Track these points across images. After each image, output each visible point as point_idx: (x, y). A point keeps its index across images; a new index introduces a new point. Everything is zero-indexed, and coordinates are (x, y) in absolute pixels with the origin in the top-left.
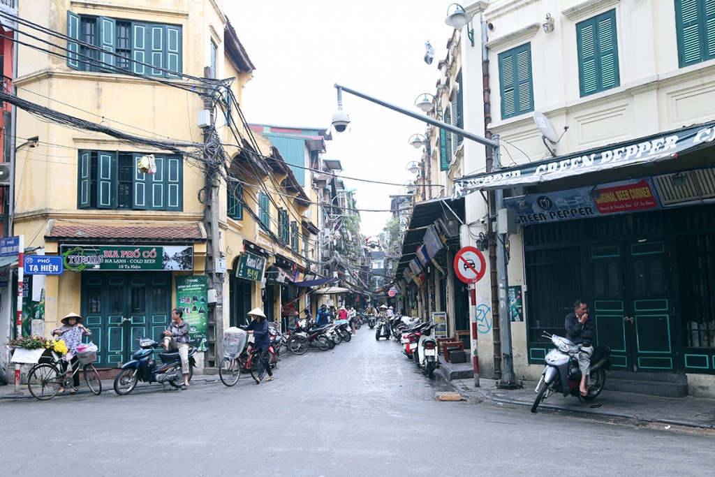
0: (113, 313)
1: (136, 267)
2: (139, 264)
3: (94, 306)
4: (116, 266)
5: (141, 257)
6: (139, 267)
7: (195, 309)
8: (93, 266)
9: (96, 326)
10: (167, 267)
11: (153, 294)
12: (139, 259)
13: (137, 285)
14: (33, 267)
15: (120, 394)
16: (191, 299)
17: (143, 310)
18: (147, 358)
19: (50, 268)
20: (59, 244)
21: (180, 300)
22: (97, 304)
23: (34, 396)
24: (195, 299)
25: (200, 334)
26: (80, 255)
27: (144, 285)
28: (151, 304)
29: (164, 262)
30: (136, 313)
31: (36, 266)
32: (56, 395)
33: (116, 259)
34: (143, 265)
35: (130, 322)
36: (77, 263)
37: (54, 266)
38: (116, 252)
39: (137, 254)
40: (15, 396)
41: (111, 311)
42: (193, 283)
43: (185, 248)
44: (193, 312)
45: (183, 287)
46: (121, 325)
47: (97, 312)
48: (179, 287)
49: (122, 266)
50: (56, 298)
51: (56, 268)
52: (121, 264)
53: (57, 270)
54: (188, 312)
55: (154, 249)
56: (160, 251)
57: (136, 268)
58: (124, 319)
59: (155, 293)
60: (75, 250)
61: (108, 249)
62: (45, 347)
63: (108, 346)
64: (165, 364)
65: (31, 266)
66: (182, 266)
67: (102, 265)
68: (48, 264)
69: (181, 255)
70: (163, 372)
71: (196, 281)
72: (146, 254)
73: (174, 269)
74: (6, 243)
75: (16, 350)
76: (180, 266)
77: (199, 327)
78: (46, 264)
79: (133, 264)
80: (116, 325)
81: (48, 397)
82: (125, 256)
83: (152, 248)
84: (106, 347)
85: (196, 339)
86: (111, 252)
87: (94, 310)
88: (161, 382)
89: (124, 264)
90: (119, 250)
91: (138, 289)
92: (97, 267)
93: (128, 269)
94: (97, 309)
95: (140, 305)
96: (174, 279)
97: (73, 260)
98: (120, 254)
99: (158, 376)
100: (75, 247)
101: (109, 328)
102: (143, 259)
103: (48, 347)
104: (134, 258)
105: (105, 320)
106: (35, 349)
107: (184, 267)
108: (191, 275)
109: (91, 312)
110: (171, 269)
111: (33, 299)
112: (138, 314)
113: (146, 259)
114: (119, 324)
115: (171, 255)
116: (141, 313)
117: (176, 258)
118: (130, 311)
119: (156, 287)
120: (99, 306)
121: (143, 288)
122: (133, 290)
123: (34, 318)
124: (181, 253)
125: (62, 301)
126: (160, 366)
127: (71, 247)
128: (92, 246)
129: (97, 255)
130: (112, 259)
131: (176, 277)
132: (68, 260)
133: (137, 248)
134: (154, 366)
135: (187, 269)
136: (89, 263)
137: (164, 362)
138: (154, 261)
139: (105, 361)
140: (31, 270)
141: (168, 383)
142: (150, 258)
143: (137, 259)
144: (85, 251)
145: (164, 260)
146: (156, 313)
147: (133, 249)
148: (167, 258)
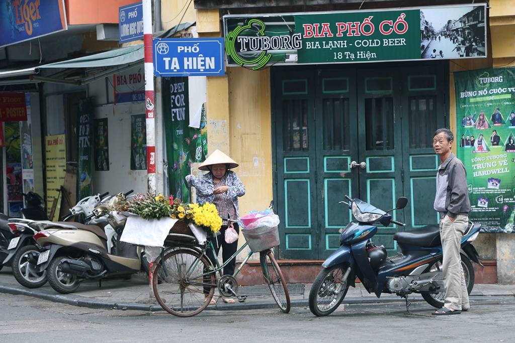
0: (332, 151)
1: (368, 55)
2: (372, 50)
3: (296, 138)
4: (330, 53)
5: (377, 35)
6: (374, 55)
7: (496, 141)
8: (285, 56)
9: (301, 176)
10: (430, 52)
11: (410, 112)
12: (372, 37)
13: (377, 93)
14: (170, 62)
15: (317, 314)
16: (488, 120)
17: (390, 145)
18: (365, 243)
19: (200, 63)
20: (221, 16)
21: (463, 123)
22: (301, 132)
23: (164, 308)
24: (496, 119)
25: (508, 195)
26: (260, 35)
27: (390, 92)
28: (406, 133)
29: (425, 43)
30: (375, 151)
31: (175, 60)
32: (206, 308)
33: (327, 40)
34: (380, 51)
35: (365, 169)
36: (255, 52)
37: (208, 59)
38: (326, 26)
39: (367, 28)
40: (147, 306)
41: (328, 147)
42: (491, 85)
43: (467, 8)
44: (492, 147)
45: (471, 94)
46: (347, 175)
47: (301, 148)
48: (462, 95)
49: (340, 55)
50: (227, 121)
51: (211, 63)
52: (338, 50)
53: (213, 67)
54: (481, 148)
55: (403, 16)
56: (414, 18)
57: (369, 57)
58: (352, 163)
59: (414, 108)
60: (249, 26)
61: (312, 20)
62: (176, 215)
63: (324, 217)
64: (410, 257)
65: (167, 60)
66: (463, 49)
67: (301, 53)
68: (196, 55)
69: (459, 25)
70: (405, 273)
71: (498, 79)
72: (387, 28)
73: (446, 56)
74: (127, 15)
75: (128, 219)
76: (458, 49)
77: (507, 180)
78: (192, 55)
79: (362, 49)
80: (338, 176)
81: (192, 312)
82: (345, 33)
83: (399, 13)
84: (320, 218)
85: (501, 206)
86: (316, 25)
87: (297, 146)
88: (402, 294)
89: (343, 50)
90: (332, 20)
91: (379, 101)
92: (293, 59)
93: (351, 58)
94: (301, 141)
95: (385, 134)
96: (452, 78)
97: (247, 44)
98: (334, 29)
99: (393, 281)
100: (249, 19)
101: (326, 181)
102: (382, 37)
103: (181, 216)
104: (362, 37)
105: (317, 166)
106: (159, 219)
107: (469, 50)
108: (488, 67)
109: (292, 148)
110: (438, 58)
111: (191, 125)
112: (380, 152)
113: (387, 37)
114: (343, 172)
115: (438, 27)
116: (385, 151)
117: (449, 32)
118: (363, 145)
119: (418, 97)
120: (305, 138)
121: (389, 99)
122: (368, 102)
123: (194, 160)
124: (461, 20)
125: (239, 127)
126: (399, 261)
127: (242, 20)
128: (280, 15)
129: (291, 34)
130: (320, 40)
131: (455, 73)
132: (238, 46)
133: (367, 15)
134: (381, 261)
135: (475, 56)
136: (276, 51)
137: (406, 253)
138: (403, 41)
139: (321, 245)
140: (167, 68)
141: (419, 296)
142: (394, 35)
143: (368, 38)
144: (268, 27)
145: (424, 37)
146: (417, 150)
147: (361, 18)
148: (429, 33)
